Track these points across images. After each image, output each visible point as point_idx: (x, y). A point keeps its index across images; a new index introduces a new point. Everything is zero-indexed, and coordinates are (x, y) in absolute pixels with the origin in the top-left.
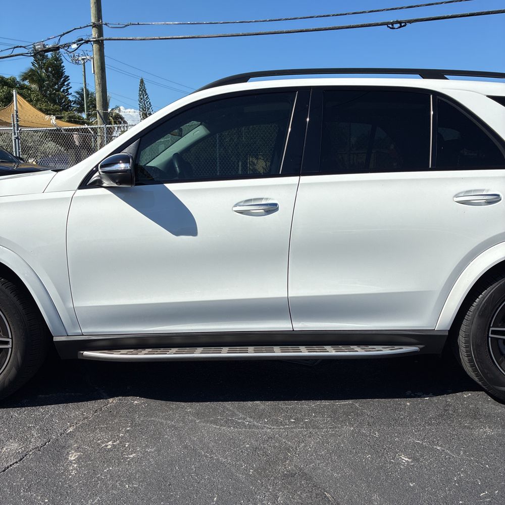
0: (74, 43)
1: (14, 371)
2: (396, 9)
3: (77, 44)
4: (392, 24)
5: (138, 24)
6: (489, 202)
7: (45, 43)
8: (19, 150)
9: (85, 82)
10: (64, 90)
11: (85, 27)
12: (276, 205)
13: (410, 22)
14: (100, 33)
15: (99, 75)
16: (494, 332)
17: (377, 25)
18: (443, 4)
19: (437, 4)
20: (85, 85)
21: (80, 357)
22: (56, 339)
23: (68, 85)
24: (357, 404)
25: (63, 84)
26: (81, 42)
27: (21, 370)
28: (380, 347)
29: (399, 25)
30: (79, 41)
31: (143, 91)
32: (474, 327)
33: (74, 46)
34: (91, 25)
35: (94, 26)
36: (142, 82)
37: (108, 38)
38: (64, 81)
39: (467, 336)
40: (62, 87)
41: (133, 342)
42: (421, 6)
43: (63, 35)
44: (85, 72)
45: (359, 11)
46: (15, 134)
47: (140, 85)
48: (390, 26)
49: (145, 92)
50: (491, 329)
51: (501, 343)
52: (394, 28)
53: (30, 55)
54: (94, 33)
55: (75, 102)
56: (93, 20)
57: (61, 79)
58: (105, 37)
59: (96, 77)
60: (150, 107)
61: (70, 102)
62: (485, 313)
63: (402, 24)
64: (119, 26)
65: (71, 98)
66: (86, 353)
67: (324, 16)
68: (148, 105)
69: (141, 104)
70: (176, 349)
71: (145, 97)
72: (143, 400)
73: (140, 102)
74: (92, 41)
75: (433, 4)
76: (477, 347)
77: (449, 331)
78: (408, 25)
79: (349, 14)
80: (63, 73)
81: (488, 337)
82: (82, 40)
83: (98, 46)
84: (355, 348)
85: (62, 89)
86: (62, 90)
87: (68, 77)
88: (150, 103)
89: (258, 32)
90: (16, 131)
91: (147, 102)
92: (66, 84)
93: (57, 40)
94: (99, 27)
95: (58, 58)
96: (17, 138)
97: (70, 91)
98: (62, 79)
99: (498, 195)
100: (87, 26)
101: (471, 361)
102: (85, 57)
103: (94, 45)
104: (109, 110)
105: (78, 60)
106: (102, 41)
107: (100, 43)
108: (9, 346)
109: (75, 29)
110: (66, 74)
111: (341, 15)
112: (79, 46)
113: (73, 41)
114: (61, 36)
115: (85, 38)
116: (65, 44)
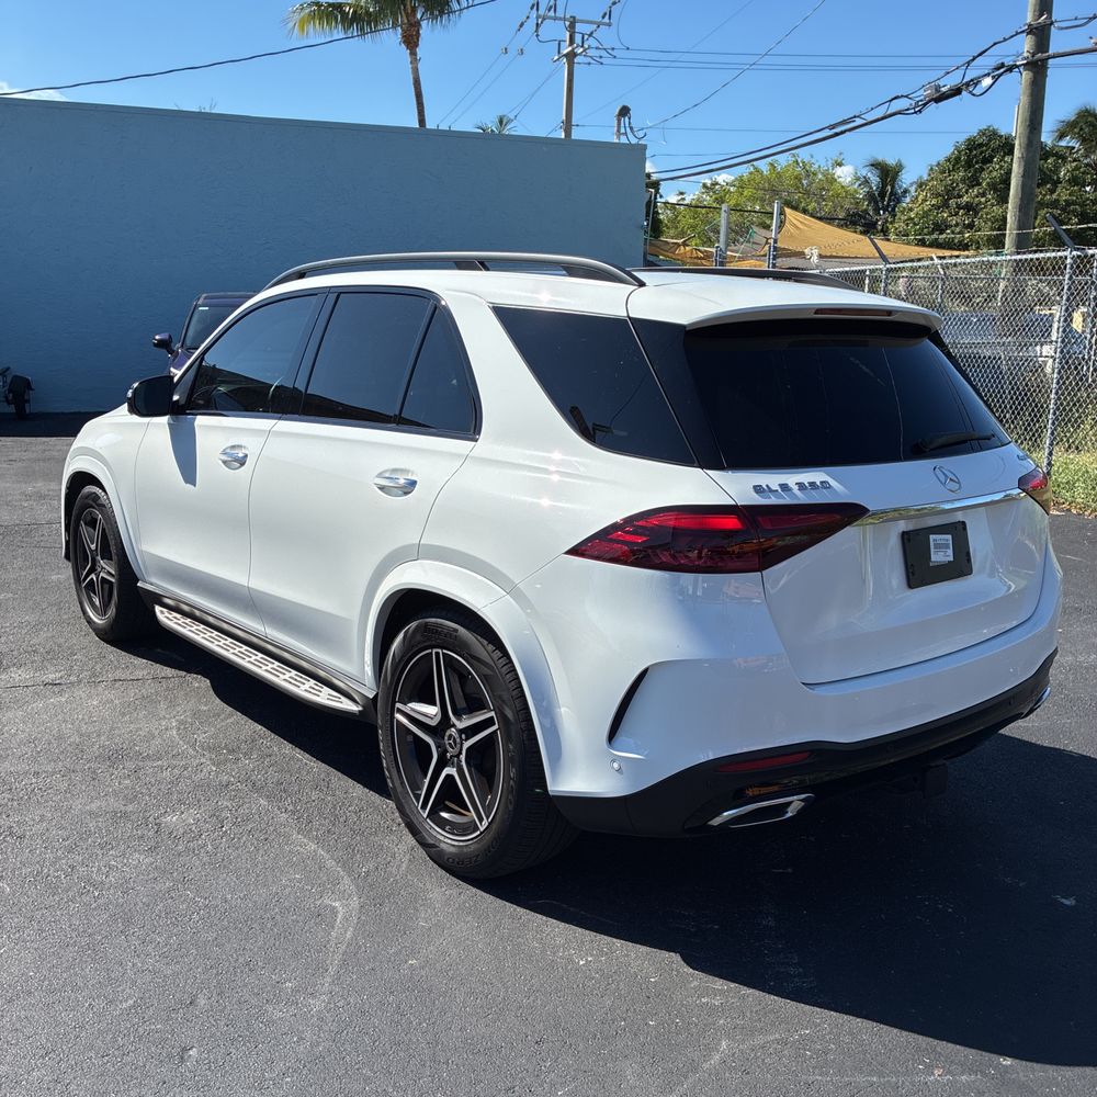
0: (988, 75)
3: (993, 77)
7: (941, 83)
11: (1012, 37)
12: (247, 457)
14: (1042, 45)
15: (1024, 139)
30: (998, 69)
33: (987, 81)
34: (1023, 32)
35: (1031, 30)
37: (1058, 52)
43: (973, 60)
53: (913, 111)
54: (1025, 48)
56: (1029, 18)
58: (1052, 52)
74: (1021, 65)
82: (1002, 66)
83: (1032, 73)
93: (961, 72)
94: (1040, 32)
99: (414, 484)
100: (1017, 33)
103: (1024, 73)
106: (1045, 60)
107: (1038, 66)
108: (115, 581)
109: (995, 44)
112: (996, 79)
113: (987, 72)
114: (969, 63)
115: (1008, 62)
116: (972, 80)
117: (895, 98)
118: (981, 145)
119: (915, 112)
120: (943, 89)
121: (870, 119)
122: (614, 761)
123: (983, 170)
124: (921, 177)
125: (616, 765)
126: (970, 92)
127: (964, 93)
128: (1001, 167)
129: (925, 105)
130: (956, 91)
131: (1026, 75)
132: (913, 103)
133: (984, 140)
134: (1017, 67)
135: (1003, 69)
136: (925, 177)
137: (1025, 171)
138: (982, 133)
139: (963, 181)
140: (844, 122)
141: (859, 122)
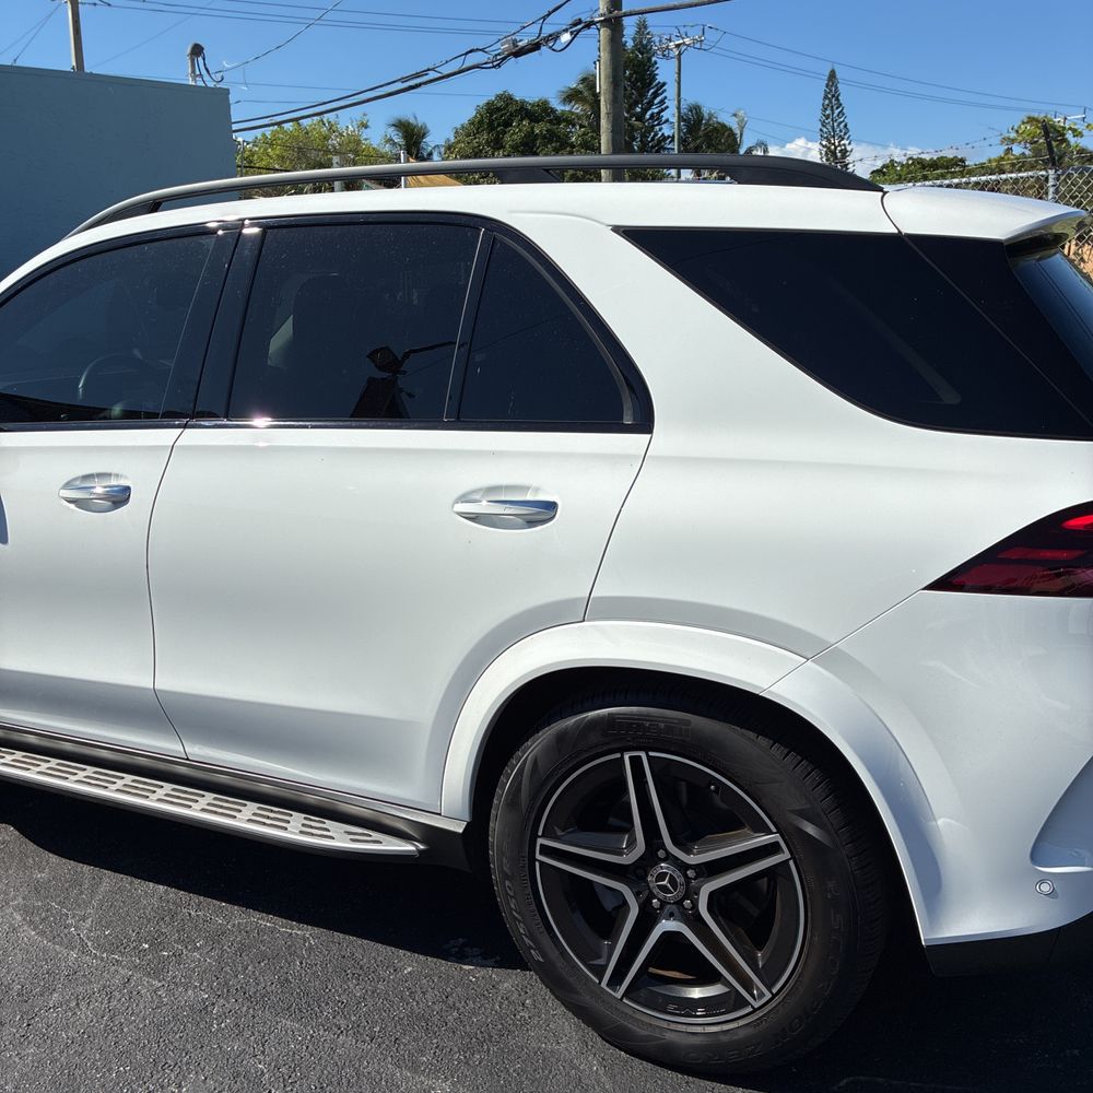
0: (566, 30)
3: (572, 33)
9: (679, 95)
10: (652, 115)
14: (615, 2)
15: (609, 96)
23: (662, 102)
25: (650, 104)
30: (575, 25)
31: (832, 98)
36: (832, 75)
37: (631, 10)
38: (656, 95)
40: (650, 109)
43: (548, 15)
44: (679, 74)
47: (827, 85)
49: (837, 99)
53: (491, 65)
54: (602, 5)
57: (648, 91)
58: (625, 9)
60: (845, 134)
68: (841, 131)
69: (825, 130)
71: (837, 112)
73: (824, 124)
74: (598, 22)
80: (653, 77)
82: (580, 22)
83: (610, 32)
85: (649, 113)
86: (647, 116)
87: (664, 84)
88: (846, 126)
91: (839, 124)
92: (657, 100)
93: (537, 26)
95: (647, 45)
97: (665, 115)
98: (652, 91)
102: (681, 41)
103: (602, 30)
104: (742, 151)
105: (667, 48)
106: (619, 18)
107: (614, 24)
110: (660, 79)
112: (575, 35)
113: (564, 27)
114: (544, 18)
115: (586, 18)
116: (550, 35)
117: (471, 51)
118: (499, 109)
119: (494, 67)
120: (520, 44)
121: (446, 72)
122: (1042, 882)
123: (505, 133)
124: (449, 140)
125: (1046, 888)
126: (550, 47)
127: (543, 48)
128: (520, 131)
129: (503, 59)
130: (535, 47)
131: (604, 33)
132: (491, 57)
133: (501, 104)
134: (595, 23)
135: (579, 26)
136: (453, 140)
137: (613, 126)
138: (500, 97)
139: (488, 143)
140: (417, 75)
141: (432, 75)
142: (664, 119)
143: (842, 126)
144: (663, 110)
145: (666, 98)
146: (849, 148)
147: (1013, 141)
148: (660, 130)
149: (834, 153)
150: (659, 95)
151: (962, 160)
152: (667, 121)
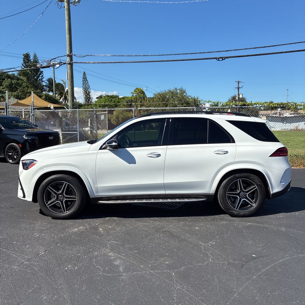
0: (57, 64)
1: (78, 207)
2: (220, 51)
3: (59, 65)
4: (218, 58)
5: (91, 55)
6: (225, 154)
8: (34, 121)
9: (54, 76)
11: (63, 56)
12: (160, 154)
13: (227, 58)
14: (71, 60)
15: (70, 80)
16: (228, 194)
17: (211, 59)
18: (243, 50)
19: (239, 50)
20: (54, 78)
21: (98, 203)
22: (90, 197)
23: (42, 76)
24: (186, 218)
26: (61, 64)
27: (80, 207)
28: (193, 199)
29: (222, 59)
32: (221, 192)
33: (58, 66)
35: (68, 56)
36: (84, 73)
37: (75, 62)
38: (40, 74)
39: (220, 195)
40: (39, 77)
41: (115, 198)
42: (232, 50)
45: (202, 52)
46: (32, 113)
47: (83, 75)
48: (218, 59)
49: (86, 79)
50: (227, 193)
51: (231, 197)
52: (220, 60)
54: (68, 59)
55: (46, 86)
56: (68, 53)
57: (38, 73)
58: (74, 61)
59: (69, 81)
60: (89, 88)
61: (44, 86)
62: (225, 187)
63: (223, 58)
64: (81, 56)
65: (44, 84)
66: (100, 202)
67: (185, 54)
69: (84, 86)
70: (129, 200)
71: (86, 82)
72: (117, 218)
73: (83, 85)
75: (238, 50)
76: (223, 198)
77: (215, 194)
78: (226, 59)
79: (197, 53)
81: (226, 195)
82: (62, 63)
83: (70, 66)
84: (185, 199)
85: (39, 79)
87: (43, 71)
88: (89, 86)
89: (153, 60)
90: (32, 112)
91: (87, 85)
92: (40, 76)
94: (71, 56)
96: (33, 115)
97: (43, 80)
99: (227, 151)
100: (65, 56)
101: (221, 203)
102: (54, 63)
103: (68, 65)
106: (72, 63)
107: (71, 64)
108: (77, 199)
109: (58, 57)
111: (193, 53)
126: (53, 67)
130: (48, 67)
134: (66, 63)
142: (43, 81)
143: (88, 85)
144: (42, 78)
145: (43, 75)
146: (90, 91)
147: (134, 93)
148: (42, 83)
149: (87, 92)
150: (41, 74)
151: (118, 96)
152: (44, 81)
